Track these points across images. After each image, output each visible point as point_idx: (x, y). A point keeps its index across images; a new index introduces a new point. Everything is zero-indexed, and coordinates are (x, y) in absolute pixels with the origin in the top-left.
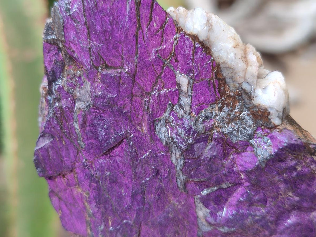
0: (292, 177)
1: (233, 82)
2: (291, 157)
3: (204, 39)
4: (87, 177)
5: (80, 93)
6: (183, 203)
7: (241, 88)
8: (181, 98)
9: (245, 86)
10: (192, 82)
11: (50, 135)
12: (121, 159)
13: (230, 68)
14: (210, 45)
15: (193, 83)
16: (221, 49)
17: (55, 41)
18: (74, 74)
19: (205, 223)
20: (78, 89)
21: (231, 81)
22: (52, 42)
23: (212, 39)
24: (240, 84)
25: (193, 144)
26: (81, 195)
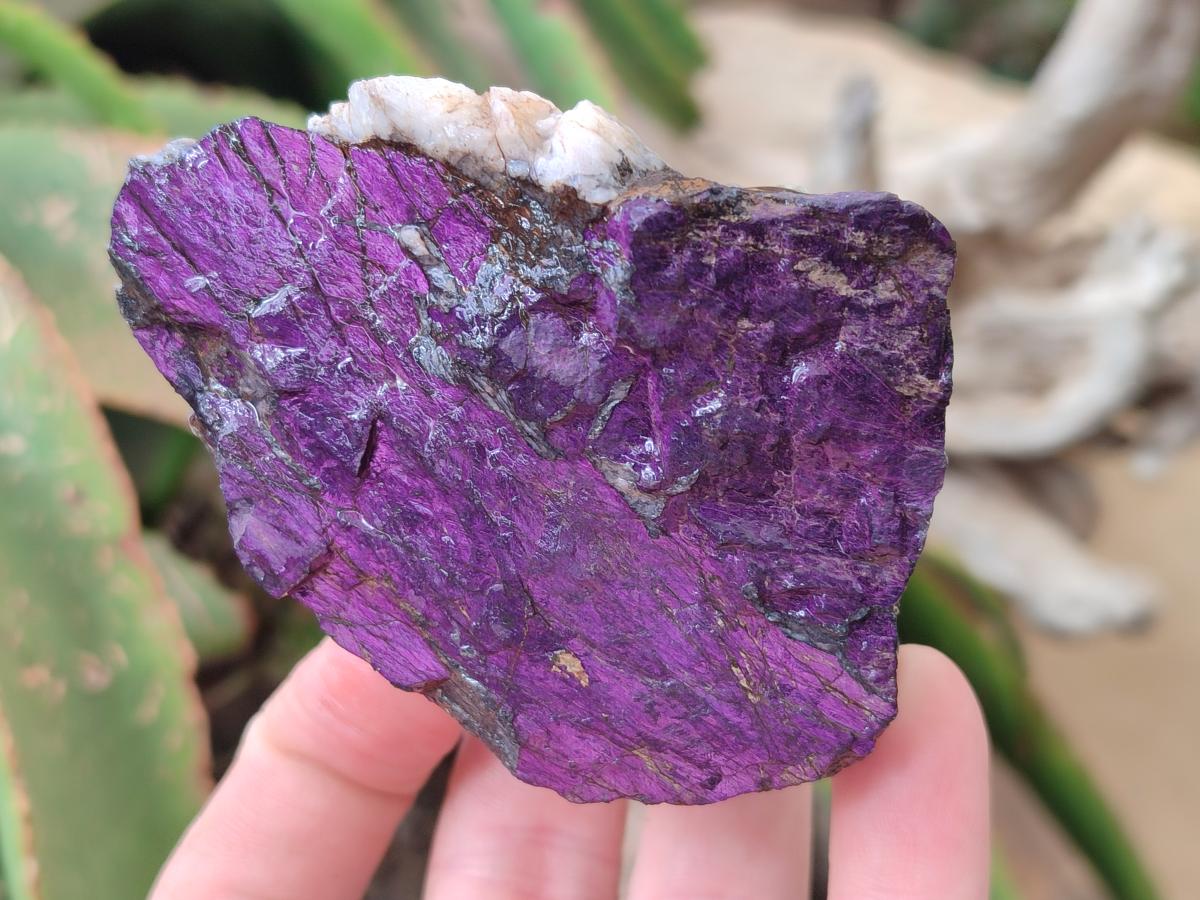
0: (710, 286)
1: (492, 177)
2: (671, 246)
3: (390, 133)
4: (362, 545)
5: (249, 387)
6: (572, 483)
7: (513, 179)
8: (429, 272)
9: (516, 170)
10: (425, 229)
11: (244, 501)
12: (399, 468)
13: (466, 156)
14: (408, 138)
15: (429, 229)
16: (431, 132)
17: (150, 316)
18: (219, 356)
19: (645, 498)
20: (241, 381)
21: (488, 179)
22: (148, 323)
23: (402, 124)
24: (504, 173)
25: (496, 346)
26: (380, 590)
